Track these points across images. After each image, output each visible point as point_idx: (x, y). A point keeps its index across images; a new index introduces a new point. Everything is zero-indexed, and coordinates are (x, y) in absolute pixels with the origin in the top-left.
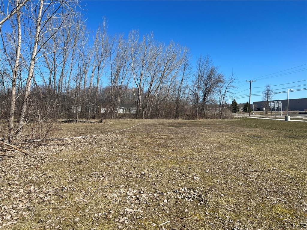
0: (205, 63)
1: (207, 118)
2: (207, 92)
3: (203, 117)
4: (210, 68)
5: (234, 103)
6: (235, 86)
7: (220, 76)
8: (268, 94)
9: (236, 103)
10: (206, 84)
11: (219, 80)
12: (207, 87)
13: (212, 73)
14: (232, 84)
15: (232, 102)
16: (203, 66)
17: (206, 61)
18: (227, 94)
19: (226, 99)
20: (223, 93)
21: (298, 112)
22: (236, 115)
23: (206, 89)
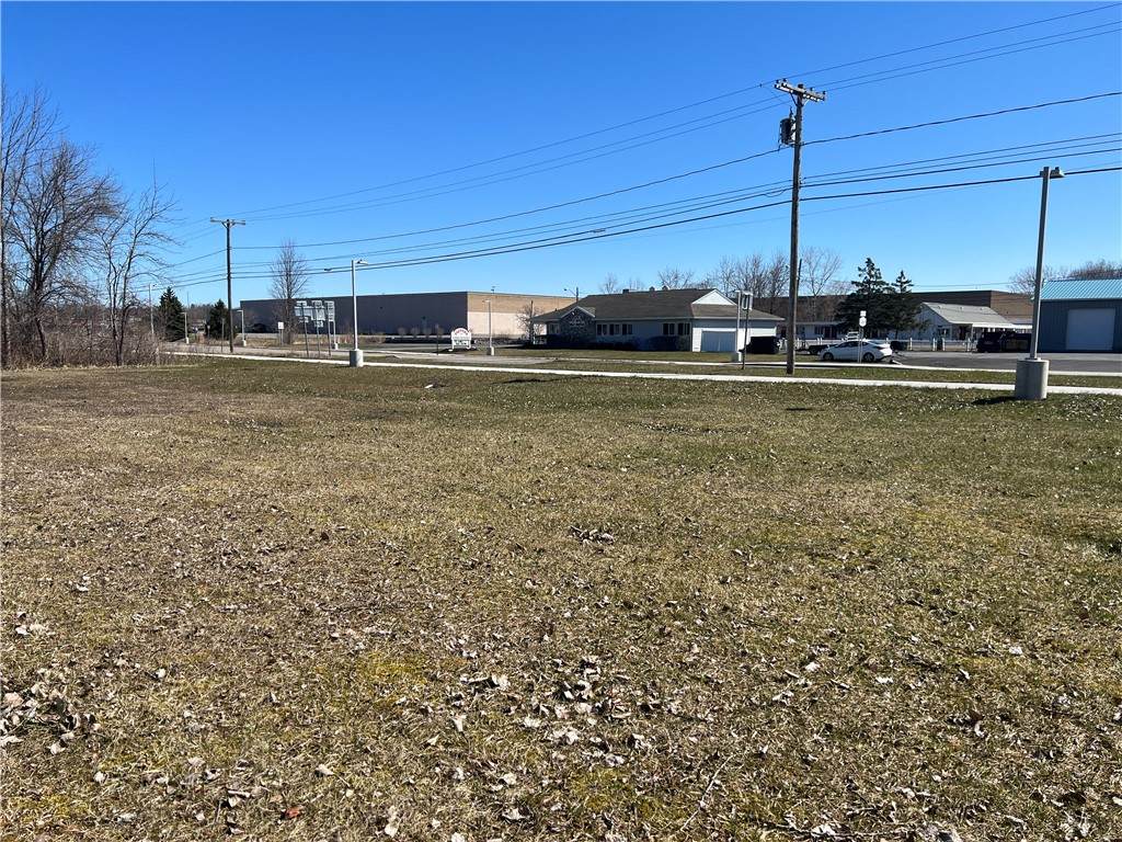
0: (26, 122)
1: (56, 363)
2: (48, 251)
3: (38, 360)
4: (50, 145)
5: (170, 301)
6: (168, 234)
7: (100, 190)
8: (289, 276)
9: (179, 305)
10: (42, 217)
11: (99, 206)
12: (46, 228)
13: (63, 169)
14: (154, 226)
15: (162, 299)
16: (19, 134)
17: (29, 112)
18: (140, 265)
19: (134, 284)
20: (124, 260)
21: (381, 337)
22: (183, 349)
23: (41, 236)
